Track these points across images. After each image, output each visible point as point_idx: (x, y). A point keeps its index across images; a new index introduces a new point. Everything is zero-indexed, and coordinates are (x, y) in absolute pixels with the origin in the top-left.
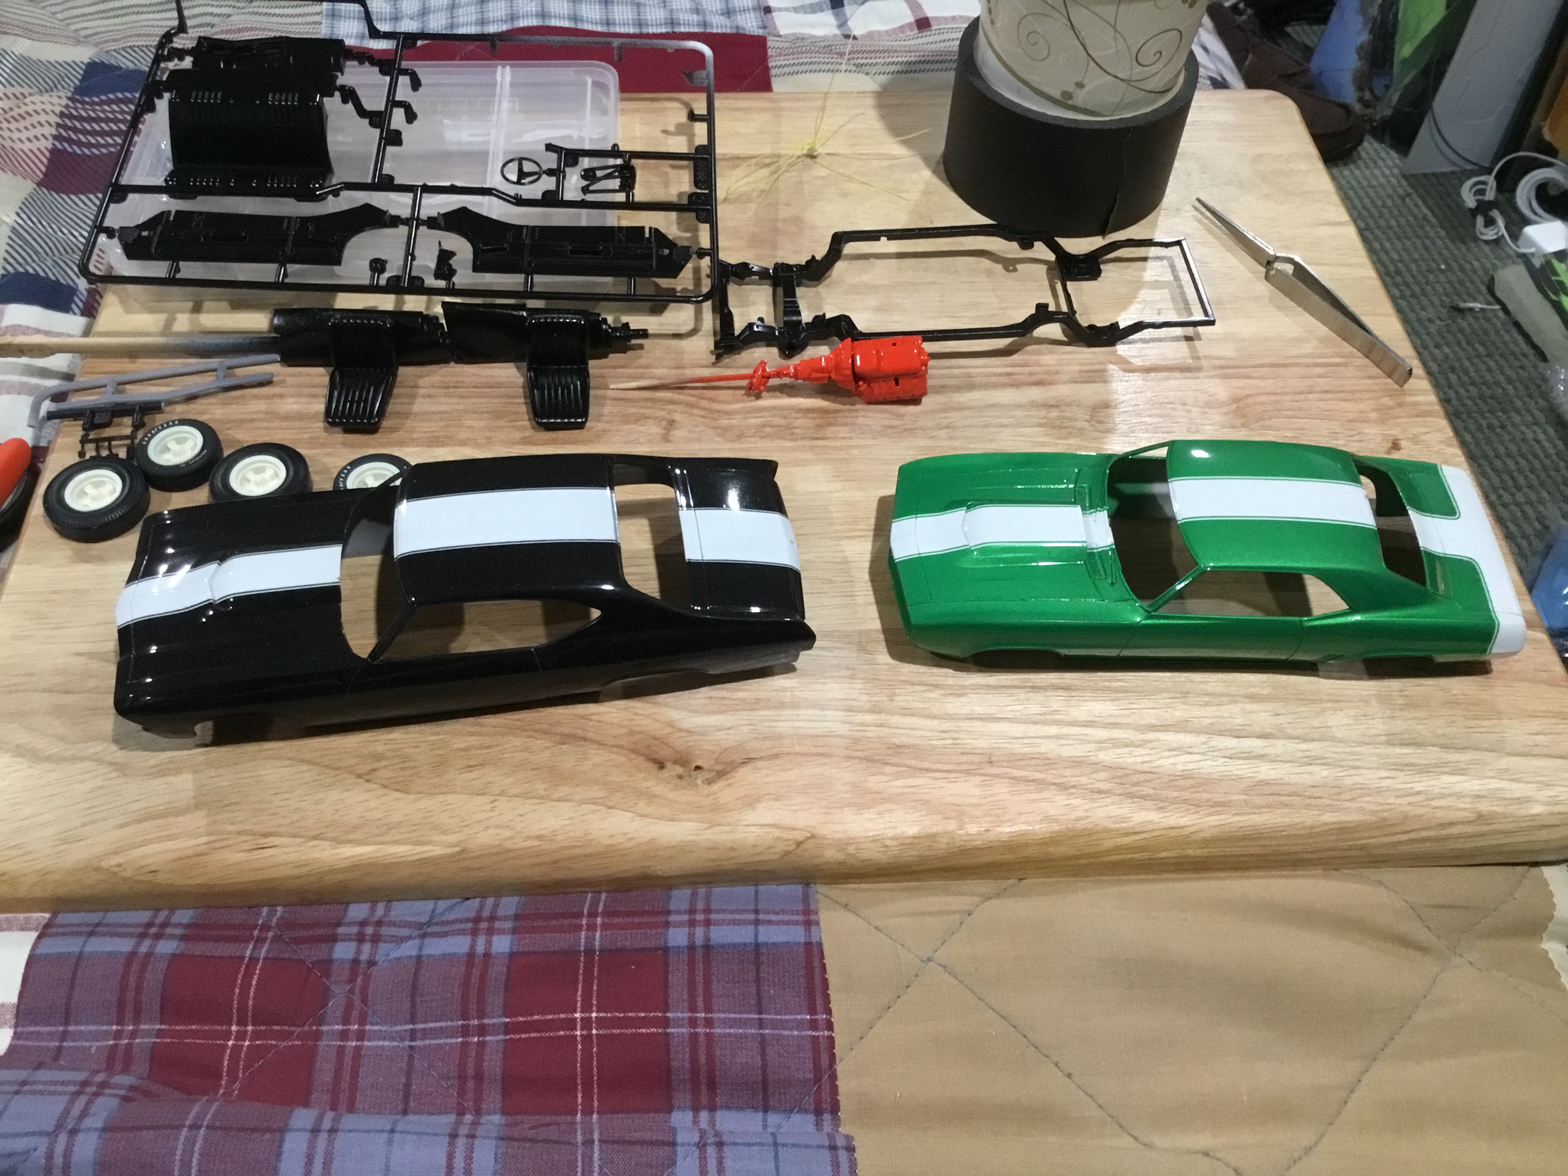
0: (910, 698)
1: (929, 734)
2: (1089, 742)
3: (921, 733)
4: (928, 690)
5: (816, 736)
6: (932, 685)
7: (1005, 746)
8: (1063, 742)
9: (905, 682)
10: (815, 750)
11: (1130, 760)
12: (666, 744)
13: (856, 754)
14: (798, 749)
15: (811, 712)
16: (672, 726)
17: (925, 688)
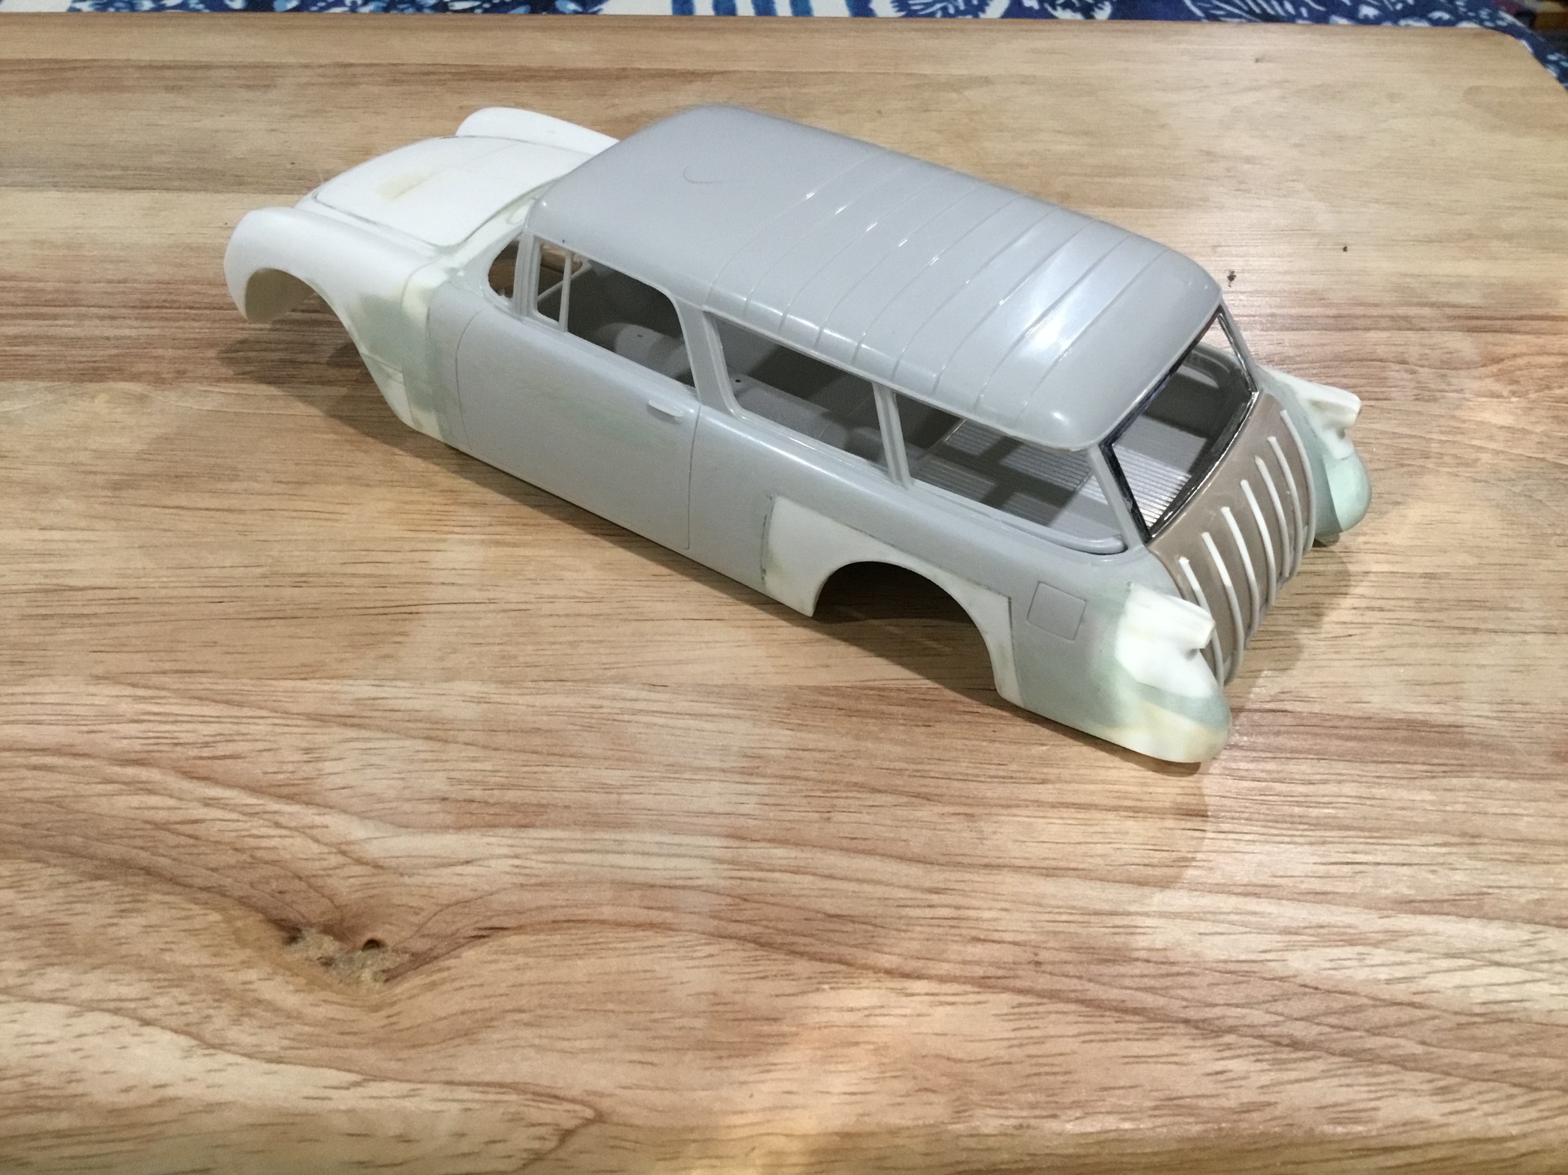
0: (866, 818)
1: (901, 894)
2: (1263, 930)
3: (880, 891)
4: (906, 805)
5: (652, 886)
6: (917, 796)
7: (1072, 928)
8: (1203, 927)
9: (860, 787)
10: (643, 915)
11: (1362, 974)
12: (317, 889)
13: (733, 928)
14: (607, 912)
15: (649, 837)
16: (344, 853)
17: (904, 799)
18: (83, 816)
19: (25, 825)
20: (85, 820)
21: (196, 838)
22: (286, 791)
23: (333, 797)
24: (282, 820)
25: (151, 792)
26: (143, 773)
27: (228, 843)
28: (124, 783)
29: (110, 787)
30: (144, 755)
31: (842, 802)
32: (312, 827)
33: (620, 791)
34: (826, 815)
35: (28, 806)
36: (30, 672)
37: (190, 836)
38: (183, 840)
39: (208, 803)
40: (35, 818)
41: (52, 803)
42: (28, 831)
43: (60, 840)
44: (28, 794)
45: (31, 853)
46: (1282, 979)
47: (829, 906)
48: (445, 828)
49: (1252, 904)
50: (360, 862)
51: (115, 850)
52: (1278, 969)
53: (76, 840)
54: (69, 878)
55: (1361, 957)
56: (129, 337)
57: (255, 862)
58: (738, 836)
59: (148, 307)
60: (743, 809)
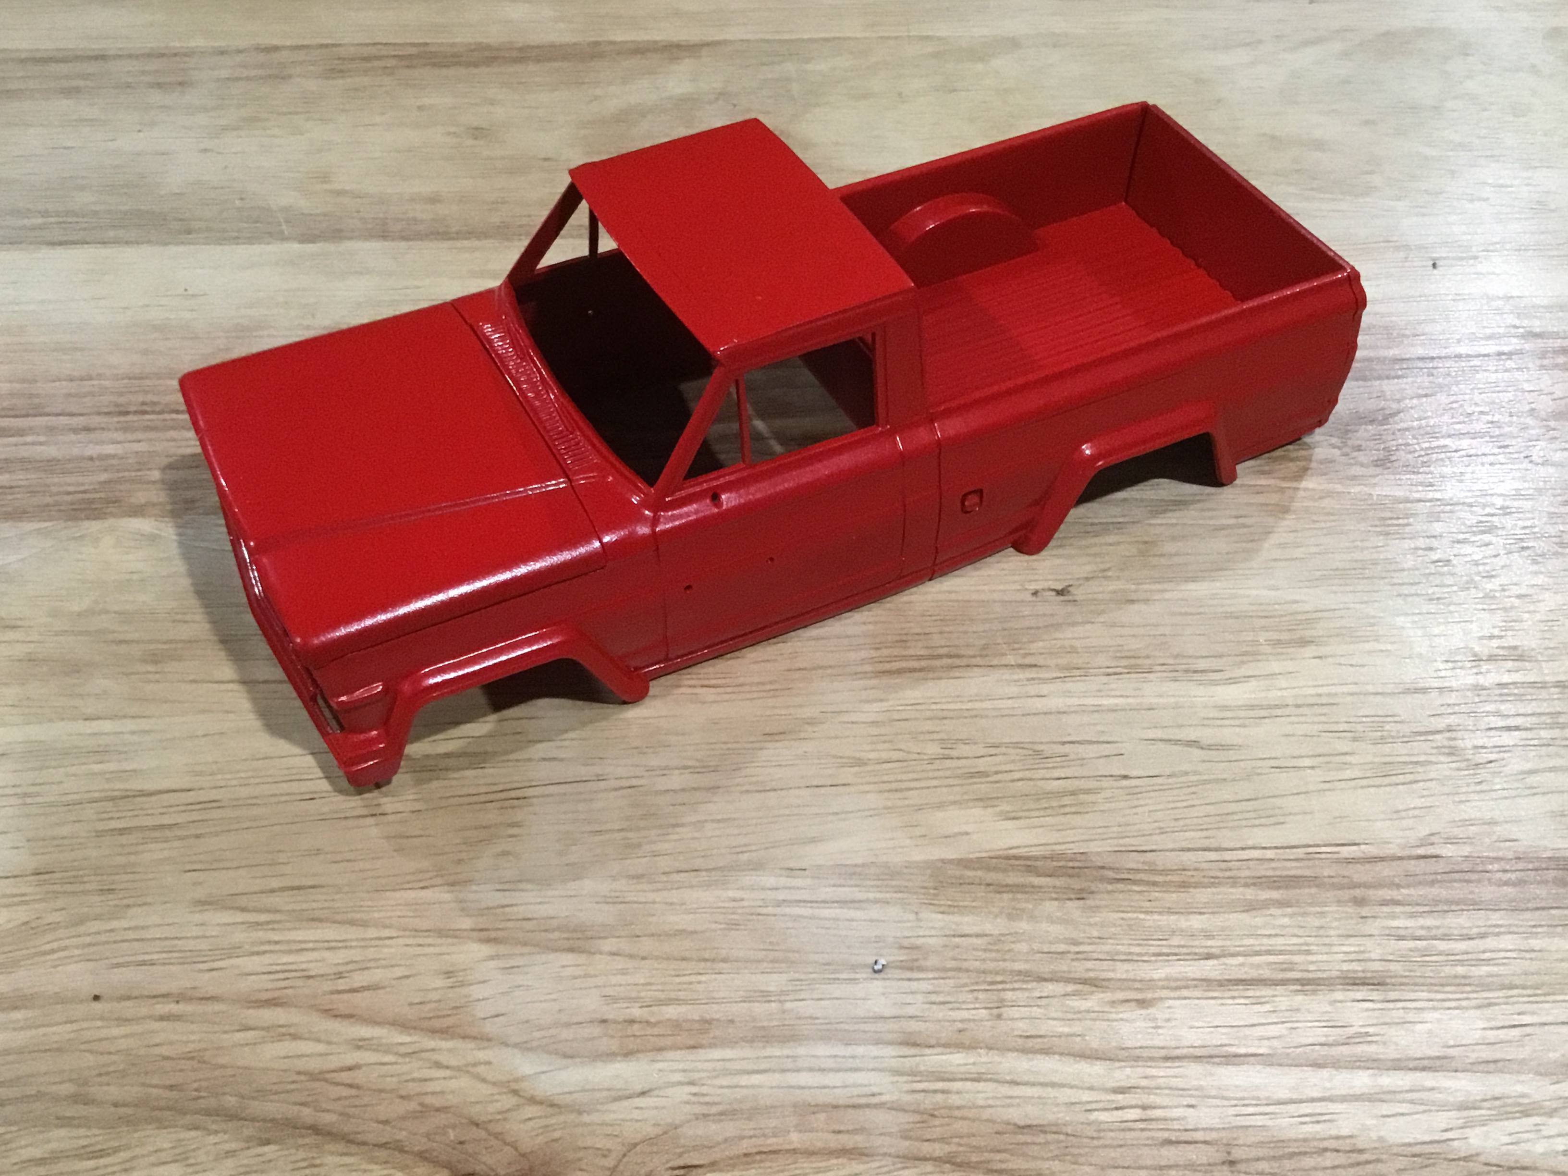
18: (230, 1072)
19: (171, 1087)
20: (234, 1076)
21: (358, 1087)
22: (437, 1024)
23: (489, 1028)
24: (443, 1058)
25: (295, 1037)
26: (278, 1016)
27: (392, 1091)
28: (263, 1029)
29: (250, 1034)
30: (277, 994)
31: (1009, 995)
32: (475, 1065)
33: (783, 998)
34: (995, 1011)
35: (168, 1065)
36: (125, 902)
37: (350, 1086)
38: (346, 1092)
39: (359, 1044)
40: (178, 1078)
41: (192, 1058)
42: (174, 1094)
43: (213, 1102)
44: (165, 1051)
45: (188, 1119)
46: (1465, 1159)
47: (1016, 1115)
48: (610, 1056)
49: (1428, 1079)
50: (533, 1101)
51: (273, 1108)
52: (1460, 1148)
53: (231, 1101)
54: (234, 1146)
55: (1537, 1129)
56: (113, 456)
57: (424, 1111)
58: (911, 1042)
59: (127, 413)
60: (910, 1011)
